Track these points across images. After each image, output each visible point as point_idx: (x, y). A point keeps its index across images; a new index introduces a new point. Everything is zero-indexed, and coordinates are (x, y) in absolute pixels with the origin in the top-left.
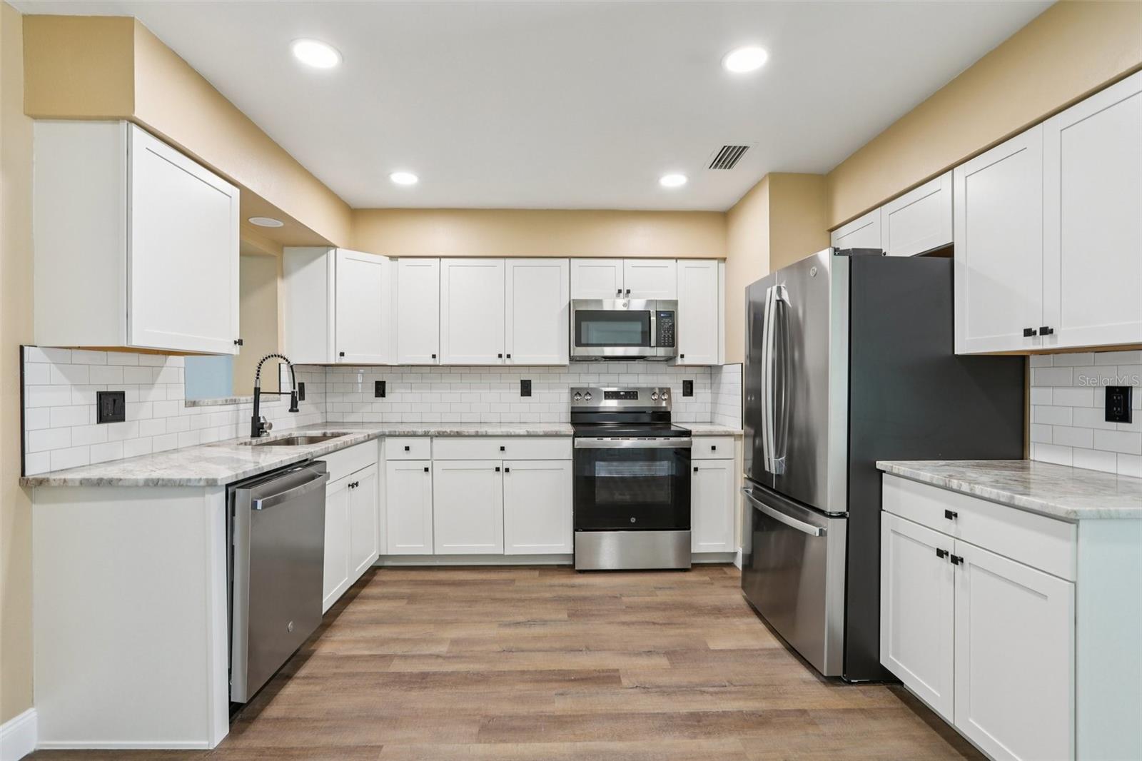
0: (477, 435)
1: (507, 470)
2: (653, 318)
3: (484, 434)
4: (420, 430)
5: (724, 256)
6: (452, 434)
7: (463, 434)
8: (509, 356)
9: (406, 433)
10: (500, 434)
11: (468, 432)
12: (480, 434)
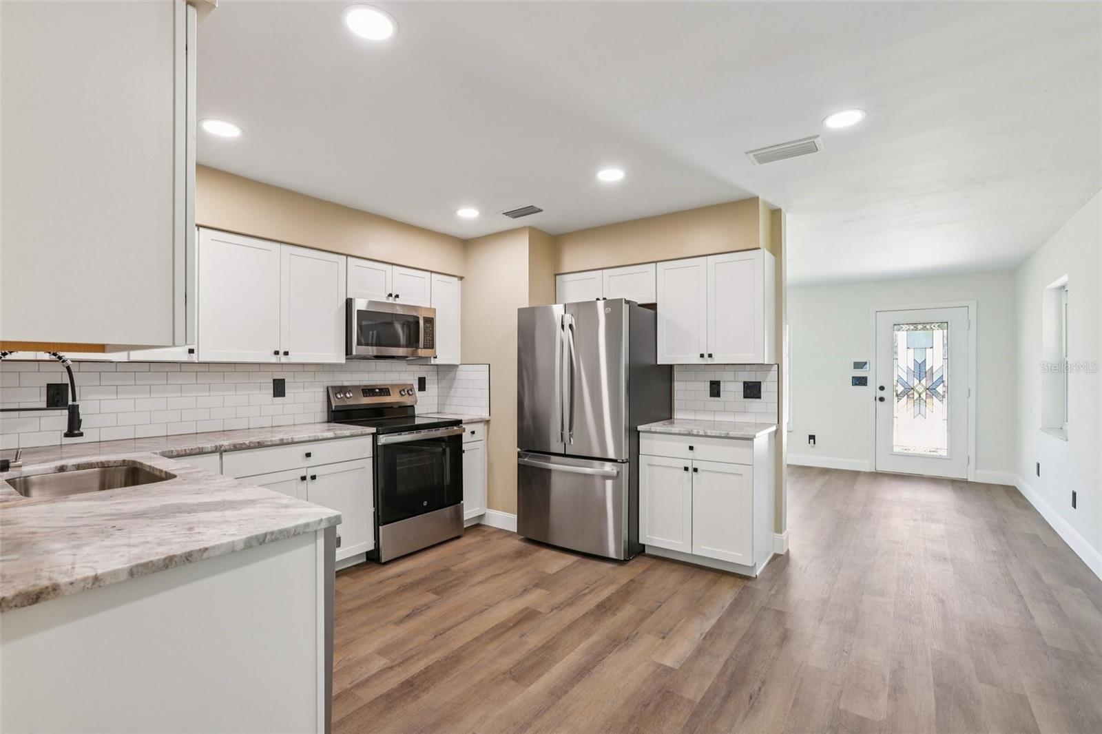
0: (282, 443)
1: (313, 478)
2: (421, 322)
3: (290, 441)
4: (209, 445)
5: (462, 275)
6: (252, 445)
7: (266, 443)
8: (286, 353)
9: (188, 451)
10: (308, 439)
11: (271, 441)
12: (285, 441)
